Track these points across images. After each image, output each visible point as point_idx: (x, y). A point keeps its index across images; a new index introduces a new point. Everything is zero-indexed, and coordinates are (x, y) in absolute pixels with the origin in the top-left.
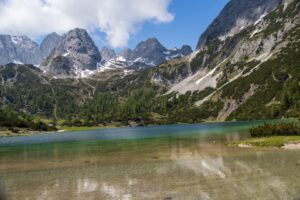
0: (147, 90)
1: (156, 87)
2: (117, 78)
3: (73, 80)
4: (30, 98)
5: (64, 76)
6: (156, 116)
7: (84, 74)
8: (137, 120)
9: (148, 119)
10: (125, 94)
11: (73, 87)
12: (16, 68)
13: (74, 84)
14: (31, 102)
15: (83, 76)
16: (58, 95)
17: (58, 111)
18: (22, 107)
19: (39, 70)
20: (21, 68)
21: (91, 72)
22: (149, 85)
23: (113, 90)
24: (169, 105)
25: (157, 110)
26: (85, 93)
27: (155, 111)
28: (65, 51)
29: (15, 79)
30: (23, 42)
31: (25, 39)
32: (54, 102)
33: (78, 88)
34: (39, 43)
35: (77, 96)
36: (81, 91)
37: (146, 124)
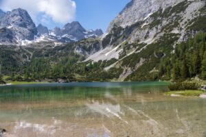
0: (71, 58)
1: (78, 56)
2: (49, 48)
3: (15, 47)
5: (7, 43)
6: (77, 76)
8: (64, 78)
9: (72, 78)
10: (55, 59)
11: (15, 52)
13: (16, 50)
15: (23, 44)
21: (30, 42)
22: (73, 54)
23: (47, 56)
24: (87, 69)
25: (78, 72)
26: (25, 57)
28: (9, 25)
33: (19, 53)
35: (18, 59)
36: (22, 55)
37: (71, 81)
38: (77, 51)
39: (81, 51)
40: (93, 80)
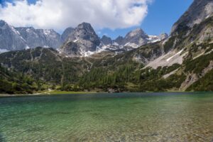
0: (129, 66)
1: (136, 64)
2: (108, 57)
3: (78, 58)
4: (47, 70)
5: (72, 56)
7: (87, 54)
10: (113, 68)
11: (77, 63)
12: (41, 50)
13: (78, 61)
14: (47, 73)
15: (86, 55)
16: (66, 68)
17: (64, 79)
18: (42, 76)
19: (57, 52)
20: (45, 50)
21: (92, 53)
22: (131, 62)
23: (105, 65)
24: (142, 78)
25: (133, 81)
26: (85, 67)
28: (75, 39)
29: (40, 57)
30: (51, 34)
31: (52, 31)
32: (62, 73)
33: (80, 64)
34: (61, 34)
35: (79, 69)
36: (83, 66)
37: (122, 91)
38: (137, 59)
39: (139, 58)
40: (147, 89)
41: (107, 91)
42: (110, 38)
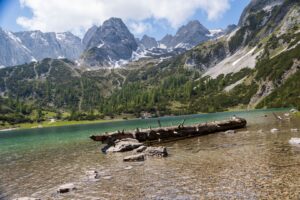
2: (149, 66)
3: (105, 71)
4: (58, 92)
5: (96, 68)
6: (176, 105)
9: (164, 110)
11: (102, 78)
12: (50, 63)
13: (105, 75)
14: (59, 96)
15: (117, 66)
16: (85, 87)
17: (83, 103)
18: (50, 100)
19: (73, 64)
20: (56, 63)
21: (125, 62)
22: (182, 70)
23: (144, 78)
24: (194, 93)
26: (115, 83)
27: (177, 100)
28: (100, 42)
29: (48, 74)
30: (67, 38)
31: (69, 35)
32: (80, 95)
33: (107, 79)
34: (82, 38)
35: (106, 87)
36: (111, 82)
37: (162, 115)
38: (188, 66)
39: (194, 64)
40: (198, 110)
41: (140, 116)
42: (153, 39)
